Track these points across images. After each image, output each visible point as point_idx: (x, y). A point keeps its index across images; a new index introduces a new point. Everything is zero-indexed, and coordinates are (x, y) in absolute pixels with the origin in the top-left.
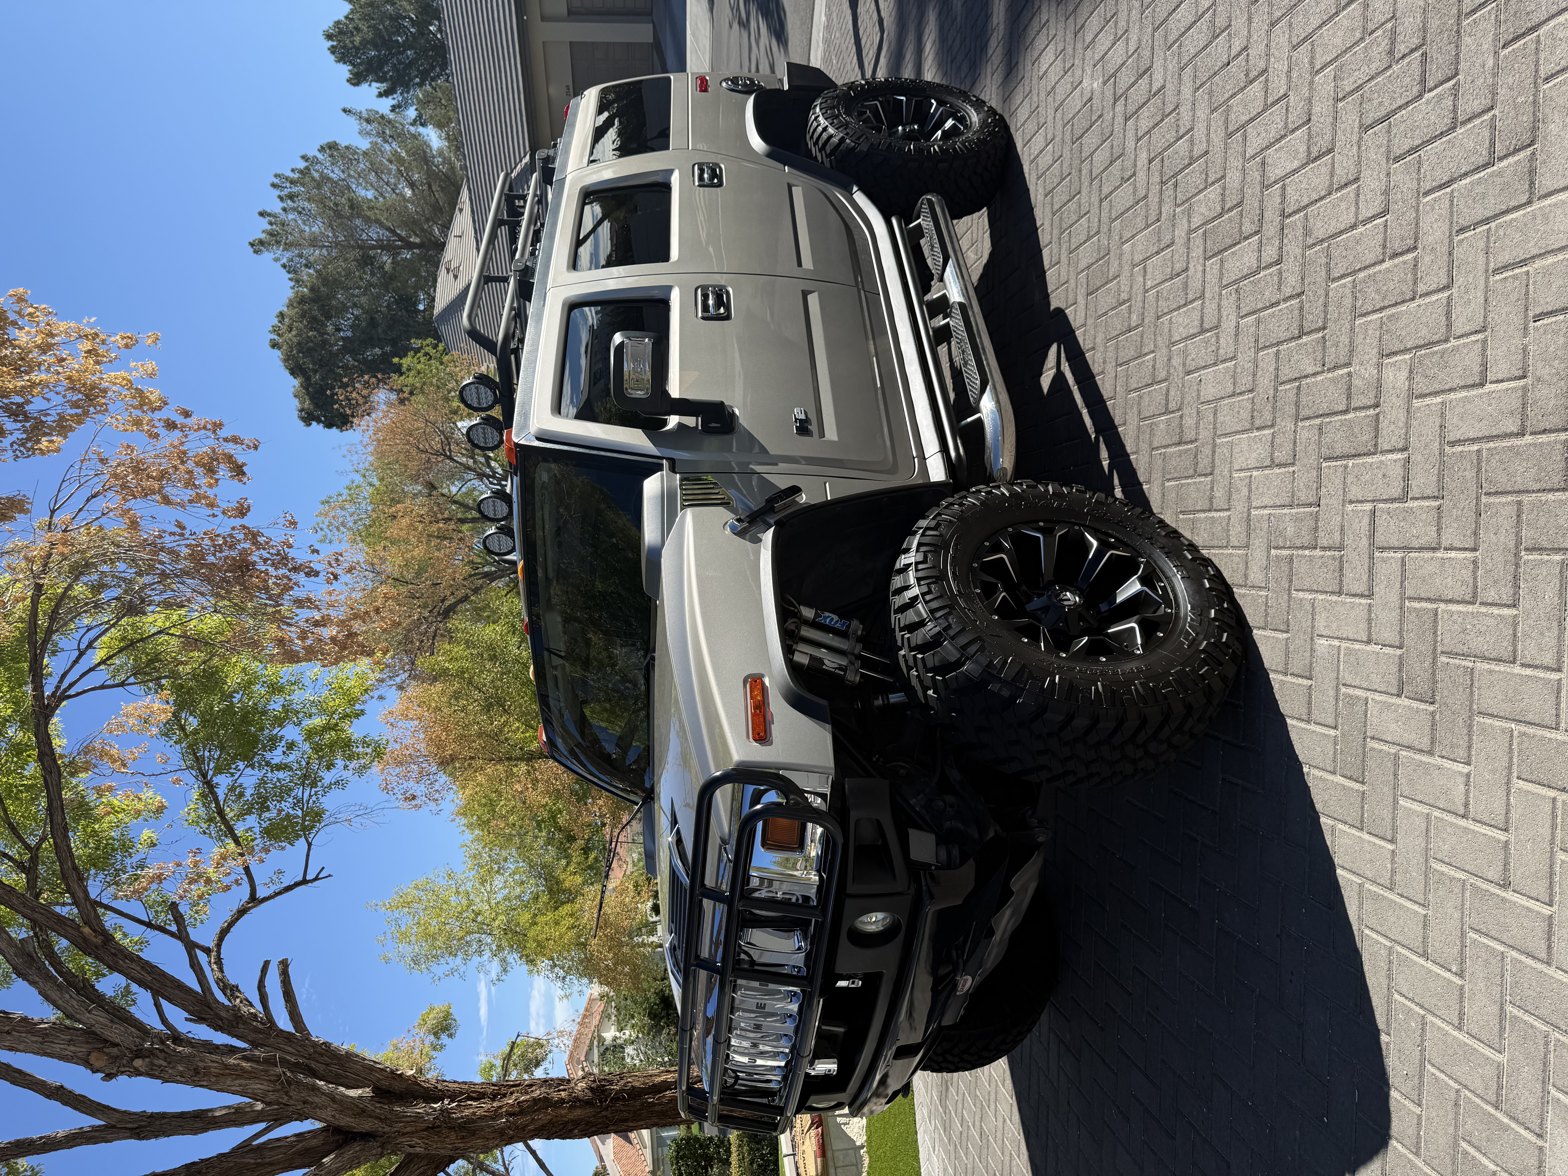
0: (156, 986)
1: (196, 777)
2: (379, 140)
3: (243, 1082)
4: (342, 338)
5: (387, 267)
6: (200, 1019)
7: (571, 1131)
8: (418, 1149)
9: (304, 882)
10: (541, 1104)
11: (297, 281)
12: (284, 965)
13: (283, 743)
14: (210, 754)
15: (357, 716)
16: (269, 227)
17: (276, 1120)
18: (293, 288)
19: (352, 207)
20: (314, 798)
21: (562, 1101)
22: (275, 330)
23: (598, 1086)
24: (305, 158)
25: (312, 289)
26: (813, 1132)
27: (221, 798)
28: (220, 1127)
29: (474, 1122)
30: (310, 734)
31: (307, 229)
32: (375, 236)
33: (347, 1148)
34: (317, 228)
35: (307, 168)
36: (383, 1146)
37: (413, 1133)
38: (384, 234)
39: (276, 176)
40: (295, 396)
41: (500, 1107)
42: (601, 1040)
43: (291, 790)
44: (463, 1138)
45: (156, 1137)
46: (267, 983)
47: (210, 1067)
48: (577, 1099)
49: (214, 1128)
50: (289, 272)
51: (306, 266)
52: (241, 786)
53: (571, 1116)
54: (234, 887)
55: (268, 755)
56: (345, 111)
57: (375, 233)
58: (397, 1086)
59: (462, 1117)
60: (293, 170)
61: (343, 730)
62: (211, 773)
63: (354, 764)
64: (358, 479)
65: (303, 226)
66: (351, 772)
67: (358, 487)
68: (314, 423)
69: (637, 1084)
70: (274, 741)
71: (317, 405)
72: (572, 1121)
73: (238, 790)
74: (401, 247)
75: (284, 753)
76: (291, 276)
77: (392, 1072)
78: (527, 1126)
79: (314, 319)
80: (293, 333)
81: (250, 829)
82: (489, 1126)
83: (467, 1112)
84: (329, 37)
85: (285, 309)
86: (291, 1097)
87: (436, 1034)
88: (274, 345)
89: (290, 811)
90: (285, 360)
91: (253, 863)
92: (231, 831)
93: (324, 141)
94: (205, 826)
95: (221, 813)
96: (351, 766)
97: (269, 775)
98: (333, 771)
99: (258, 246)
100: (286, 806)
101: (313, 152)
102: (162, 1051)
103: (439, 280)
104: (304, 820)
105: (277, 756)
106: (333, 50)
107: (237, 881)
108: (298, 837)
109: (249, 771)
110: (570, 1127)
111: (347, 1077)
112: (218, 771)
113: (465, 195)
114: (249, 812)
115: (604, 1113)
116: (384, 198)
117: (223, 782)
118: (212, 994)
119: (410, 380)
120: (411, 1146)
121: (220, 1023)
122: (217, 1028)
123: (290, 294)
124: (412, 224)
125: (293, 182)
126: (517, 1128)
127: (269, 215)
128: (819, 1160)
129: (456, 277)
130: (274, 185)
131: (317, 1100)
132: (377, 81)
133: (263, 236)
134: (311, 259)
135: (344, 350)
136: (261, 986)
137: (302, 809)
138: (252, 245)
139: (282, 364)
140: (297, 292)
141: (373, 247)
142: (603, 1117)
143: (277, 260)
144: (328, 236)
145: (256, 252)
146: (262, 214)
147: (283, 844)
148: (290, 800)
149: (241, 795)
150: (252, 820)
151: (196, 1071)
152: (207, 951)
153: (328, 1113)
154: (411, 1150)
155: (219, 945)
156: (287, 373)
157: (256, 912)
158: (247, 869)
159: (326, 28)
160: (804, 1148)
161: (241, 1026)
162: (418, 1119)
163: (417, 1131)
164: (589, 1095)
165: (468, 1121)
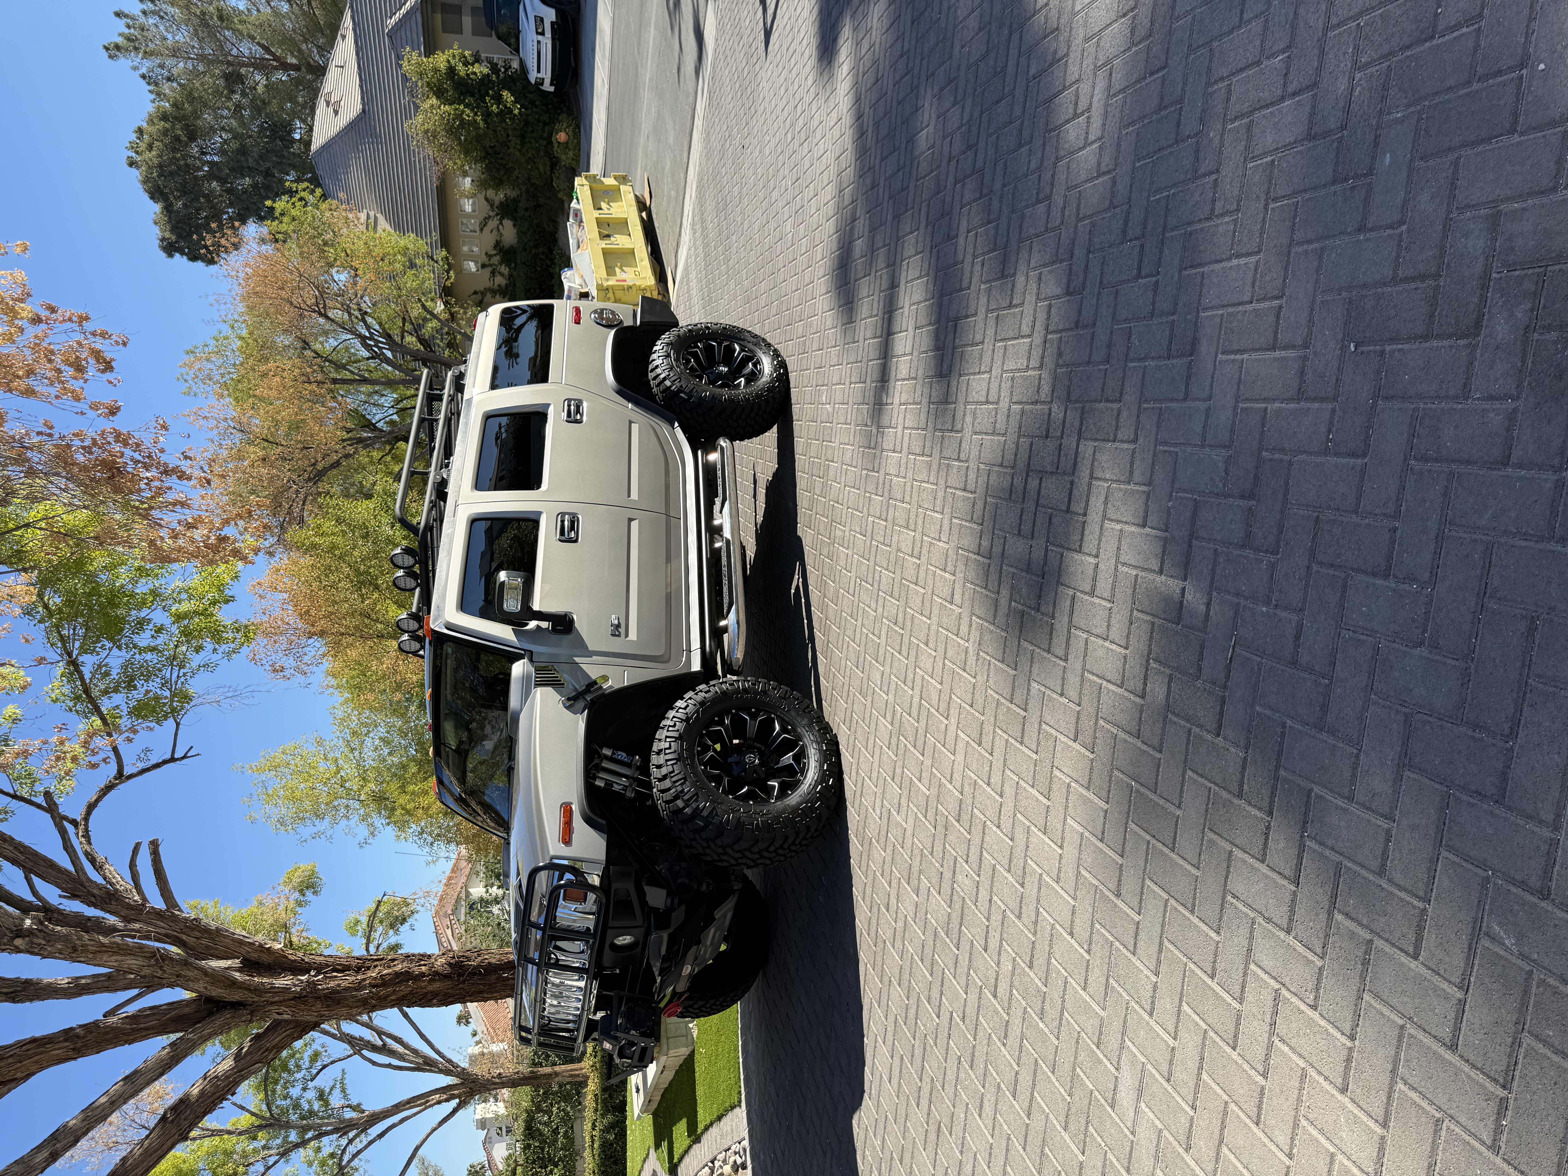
0: (29, 865)
1: (61, 655)
3: (119, 958)
4: (208, 163)
5: (260, 89)
6: (74, 896)
7: (430, 1000)
8: (285, 1017)
9: (173, 760)
10: (402, 977)
11: (158, 94)
12: (155, 846)
13: (151, 626)
14: (75, 631)
15: (227, 602)
16: (127, 31)
17: (148, 987)
18: (153, 101)
19: (221, 18)
20: (182, 679)
21: (423, 975)
22: (133, 147)
23: (457, 962)
25: (175, 105)
27: (87, 676)
28: (94, 993)
29: (339, 992)
30: (179, 617)
31: (169, 36)
32: (247, 53)
33: (218, 1015)
34: (182, 36)
36: (252, 1013)
37: (281, 1002)
38: (259, 52)
40: (156, 223)
41: (364, 980)
42: (468, 894)
43: (160, 670)
44: (328, 1006)
45: (31, 1000)
46: (138, 862)
47: (87, 945)
48: (437, 973)
49: (89, 993)
50: (149, 84)
51: (169, 79)
52: (106, 665)
53: (430, 988)
54: (102, 765)
55: (136, 639)
57: (246, 48)
58: (266, 959)
59: (328, 989)
61: (212, 615)
62: (75, 652)
63: (224, 647)
64: (226, 330)
65: (165, 34)
66: (220, 655)
67: (226, 338)
68: (177, 255)
69: (493, 961)
70: (141, 624)
71: (179, 236)
72: (432, 992)
73: (104, 669)
74: (276, 68)
75: (153, 636)
76: (151, 88)
77: (261, 946)
78: (388, 996)
79: (177, 139)
80: (154, 153)
81: (117, 707)
82: (354, 997)
83: (332, 984)
85: (145, 125)
86: (164, 971)
87: (302, 892)
88: (132, 164)
89: (158, 691)
90: (145, 182)
91: (120, 740)
92: (97, 710)
94: (71, 704)
95: (87, 691)
96: (220, 651)
97: (137, 656)
98: (202, 654)
99: (114, 50)
100: (154, 686)
102: (40, 931)
103: (318, 112)
104: (172, 701)
105: (144, 639)
107: (104, 760)
108: (166, 717)
109: (115, 651)
110: (429, 997)
111: (217, 949)
112: (83, 650)
113: (347, 22)
114: (116, 690)
115: (461, 985)
116: (258, 10)
117: (88, 662)
118: (85, 873)
119: (284, 227)
120: (278, 1014)
121: (93, 899)
122: (90, 904)
123: (151, 108)
124: (287, 41)
126: (379, 998)
127: (126, 16)
129: (336, 112)
131: (189, 973)
133: (120, 40)
134: (175, 71)
135: (211, 176)
136: (132, 865)
137: (170, 689)
138: (107, 48)
139: (140, 186)
140: (158, 107)
141: (244, 65)
142: (460, 989)
143: (135, 68)
144: (193, 47)
145: (110, 57)
146: (118, 14)
147: (152, 725)
148: (158, 680)
149: (107, 674)
150: (118, 699)
151: (74, 949)
152: (74, 823)
153: (200, 986)
154: (279, 1017)
155: (86, 819)
156: (146, 196)
157: (123, 788)
158: (115, 750)
161: (113, 902)
162: (286, 990)
163: (284, 1001)
164: (448, 970)
165: (334, 992)
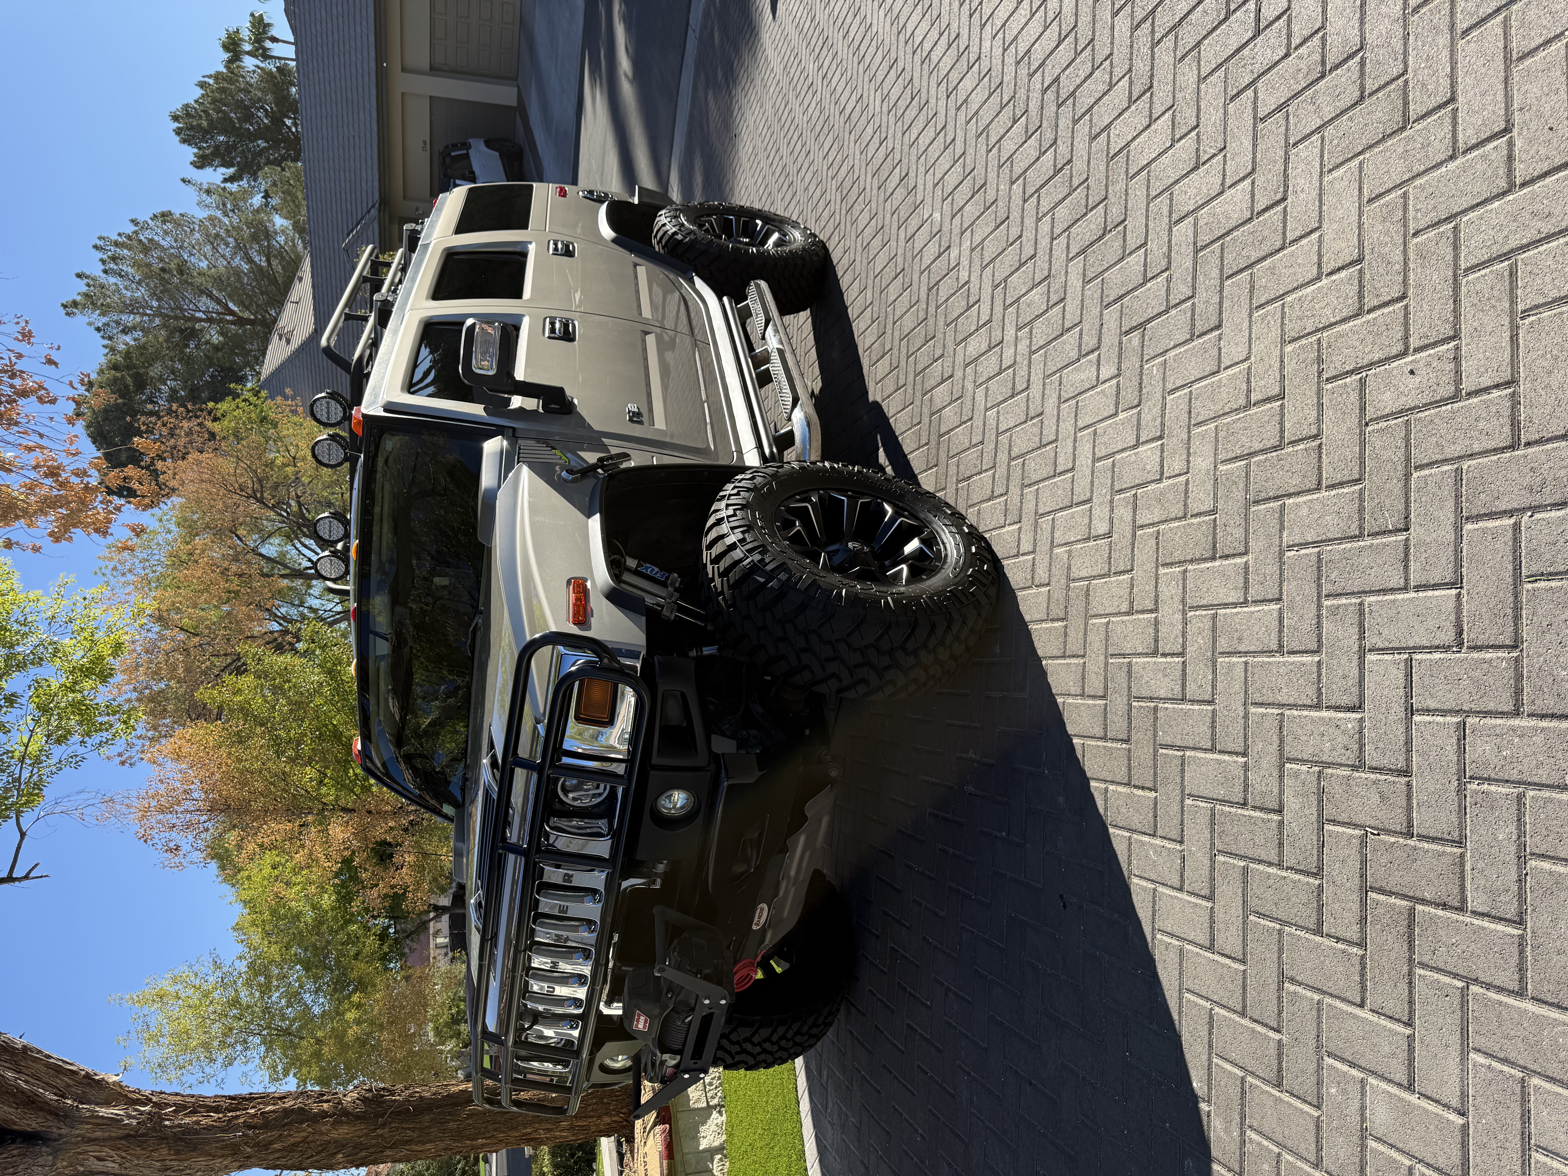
2: (219, 214)
9: (10, 878)
10: (293, 1117)
11: (111, 348)
16: (86, 289)
18: (106, 355)
19: (181, 275)
21: (324, 1114)
23: (374, 1096)
24: (134, 222)
25: (127, 358)
26: (659, 1129)
29: (196, 1132)
31: (128, 293)
32: (204, 310)
34: (140, 294)
35: (136, 232)
37: (104, 1140)
38: (216, 308)
39: (100, 238)
41: (237, 1117)
44: (178, 1153)
48: (345, 1113)
50: (103, 337)
51: (124, 333)
53: (334, 1134)
56: (184, 180)
57: (204, 306)
59: (180, 1126)
60: (120, 235)
65: (124, 291)
69: (427, 1095)
72: (336, 1142)
76: (106, 342)
77: (88, 1076)
78: (271, 1143)
82: (219, 1140)
84: (175, 118)
85: (95, 375)
90: (88, 427)
93: (158, 210)
99: (71, 307)
101: (144, 217)
103: (270, 345)
106: (178, 132)
113: (306, 269)
115: (380, 1132)
120: (99, 1159)
123: (103, 360)
125: (116, 244)
126: (257, 1145)
127: (87, 277)
128: (665, 1162)
129: (288, 341)
130: (96, 247)
132: (222, 165)
133: (78, 298)
134: (130, 325)
138: (65, 306)
140: (110, 361)
141: (199, 320)
142: (378, 1136)
143: (90, 324)
144: (151, 304)
145: (68, 314)
146: (79, 276)
159: (173, 110)
160: (646, 1149)
162: (115, 1121)
163: (110, 1138)
164: (361, 1108)
165: (187, 1130)
